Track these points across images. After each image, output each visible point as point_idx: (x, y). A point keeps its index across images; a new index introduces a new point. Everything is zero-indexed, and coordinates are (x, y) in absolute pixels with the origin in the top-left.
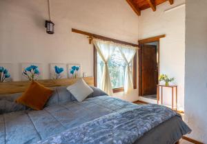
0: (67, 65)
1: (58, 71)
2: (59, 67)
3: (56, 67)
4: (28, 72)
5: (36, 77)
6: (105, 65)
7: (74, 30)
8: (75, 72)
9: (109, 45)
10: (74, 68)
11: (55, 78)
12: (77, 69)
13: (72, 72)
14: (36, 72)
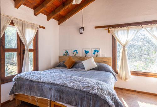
0: (91, 49)
1: (87, 52)
2: (87, 50)
3: (85, 50)
4: (74, 53)
5: (77, 55)
6: (122, 48)
7: (96, 27)
8: (96, 53)
9: (128, 30)
10: (95, 51)
11: (85, 56)
12: (98, 51)
13: (94, 53)
14: (77, 53)
